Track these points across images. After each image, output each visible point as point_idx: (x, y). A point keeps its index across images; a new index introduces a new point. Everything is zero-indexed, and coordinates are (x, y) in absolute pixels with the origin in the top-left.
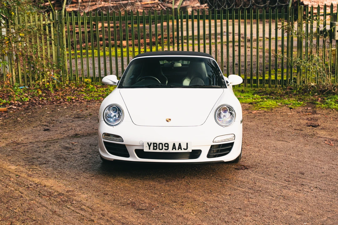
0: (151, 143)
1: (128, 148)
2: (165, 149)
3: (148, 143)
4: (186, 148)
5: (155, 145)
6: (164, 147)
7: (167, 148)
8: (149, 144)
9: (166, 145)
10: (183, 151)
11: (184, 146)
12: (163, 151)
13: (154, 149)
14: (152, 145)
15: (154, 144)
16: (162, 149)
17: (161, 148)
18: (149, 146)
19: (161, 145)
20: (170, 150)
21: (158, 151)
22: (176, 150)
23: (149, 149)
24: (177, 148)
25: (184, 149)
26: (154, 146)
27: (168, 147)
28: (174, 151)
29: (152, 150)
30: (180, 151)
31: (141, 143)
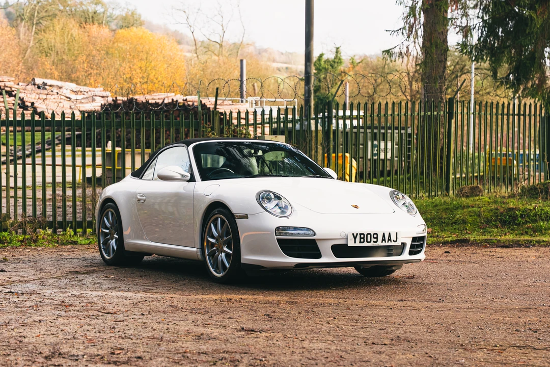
0: (357, 234)
1: (320, 244)
2: (374, 242)
3: (353, 234)
4: (395, 240)
5: (362, 236)
6: (373, 239)
7: (375, 240)
8: (355, 235)
9: (375, 236)
10: (393, 244)
11: (393, 238)
12: (372, 244)
13: (360, 242)
14: (359, 236)
15: (361, 234)
16: (370, 242)
17: (369, 240)
18: (355, 238)
19: (369, 236)
20: (380, 243)
21: (365, 244)
22: (385, 242)
23: (355, 243)
24: (387, 240)
25: (394, 241)
26: (361, 238)
27: (377, 238)
28: (384, 244)
29: (358, 244)
30: (389, 244)
31: (343, 235)
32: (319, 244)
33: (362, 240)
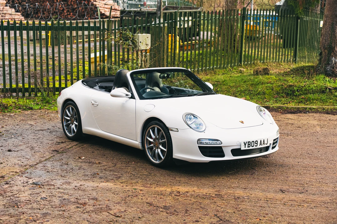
0: (246, 142)
2: (256, 146)
3: (244, 142)
4: (267, 143)
5: (249, 143)
7: (256, 145)
9: (256, 142)
12: (254, 147)
13: (248, 147)
14: (247, 143)
15: (248, 142)
17: (253, 145)
18: (245, 145)
19: (253, 143)
20: (259, 146)
21: (251, 148)
23: (245, 147)
24: (262, 144)
26: (248, 144)
28: (261, 146)
30: (264, 146)
31: (238, 143)
32: (224, 149)
33: (249, 146)
